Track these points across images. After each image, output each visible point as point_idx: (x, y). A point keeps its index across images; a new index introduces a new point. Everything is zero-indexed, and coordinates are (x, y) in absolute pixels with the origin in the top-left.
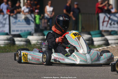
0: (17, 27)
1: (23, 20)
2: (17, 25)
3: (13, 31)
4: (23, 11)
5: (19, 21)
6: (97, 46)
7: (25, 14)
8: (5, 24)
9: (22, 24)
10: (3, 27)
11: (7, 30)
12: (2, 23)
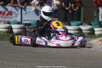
0: (27, 17)
1: (33, 11)
2: (27, 16)
3: (24, 20)
4: (34, 4)
5: (30, 12)
7: (35, 6)
8: (17, 14)
9: (32, 15)
10: (16, 16)
11: (19, 19)
12: (15, 13)
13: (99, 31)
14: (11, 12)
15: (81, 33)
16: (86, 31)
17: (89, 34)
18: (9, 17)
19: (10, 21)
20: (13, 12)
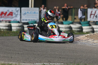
2: (26, 16)
3: (23, 20)
6: (85, 33)
8: (17, 15)
9: (30, 15)
11: (18, 19)
12: (15, 14)
13: (87, 29)
14: (12, 13)
15: (71, 30)
16: (76, 29)
17: (78, 31)
18: (10, 17)
19: (11, 21)
20: (14, 13)
